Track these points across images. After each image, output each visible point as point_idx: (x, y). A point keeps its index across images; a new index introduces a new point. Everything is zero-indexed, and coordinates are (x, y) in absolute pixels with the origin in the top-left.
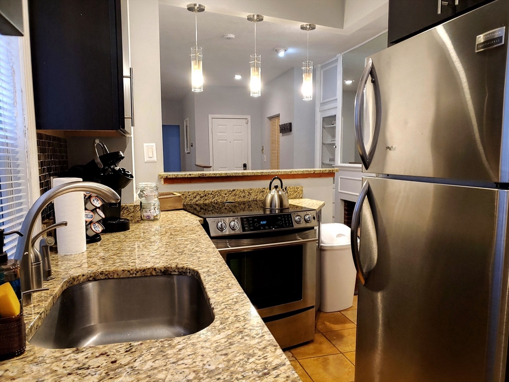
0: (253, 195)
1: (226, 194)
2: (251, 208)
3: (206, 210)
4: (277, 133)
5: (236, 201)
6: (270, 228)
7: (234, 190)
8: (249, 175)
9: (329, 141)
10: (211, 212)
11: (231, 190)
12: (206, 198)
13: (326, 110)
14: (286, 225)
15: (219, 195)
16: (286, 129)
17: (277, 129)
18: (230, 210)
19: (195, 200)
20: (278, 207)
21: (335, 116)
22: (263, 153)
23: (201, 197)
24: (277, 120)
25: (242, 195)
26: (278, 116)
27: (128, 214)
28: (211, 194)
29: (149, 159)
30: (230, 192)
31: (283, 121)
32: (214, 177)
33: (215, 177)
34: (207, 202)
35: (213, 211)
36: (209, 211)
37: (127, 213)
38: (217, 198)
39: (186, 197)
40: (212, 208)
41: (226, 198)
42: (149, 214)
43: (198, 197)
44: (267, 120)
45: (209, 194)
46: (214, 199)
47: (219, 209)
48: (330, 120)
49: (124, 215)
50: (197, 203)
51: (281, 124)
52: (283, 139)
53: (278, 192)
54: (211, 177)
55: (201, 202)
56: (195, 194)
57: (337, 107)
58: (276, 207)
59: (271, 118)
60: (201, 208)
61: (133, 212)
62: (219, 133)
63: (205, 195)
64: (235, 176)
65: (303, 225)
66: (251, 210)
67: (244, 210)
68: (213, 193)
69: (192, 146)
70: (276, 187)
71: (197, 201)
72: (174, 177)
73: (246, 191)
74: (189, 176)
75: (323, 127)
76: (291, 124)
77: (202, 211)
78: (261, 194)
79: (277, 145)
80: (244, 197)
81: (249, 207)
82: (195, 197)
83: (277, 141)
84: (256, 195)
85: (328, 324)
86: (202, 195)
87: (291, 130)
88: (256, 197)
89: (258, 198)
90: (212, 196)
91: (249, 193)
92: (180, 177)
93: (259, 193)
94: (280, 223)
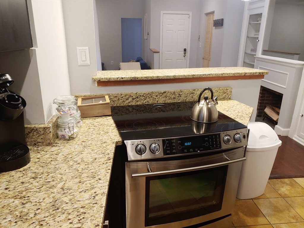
0: (183, 96)
1: (157, 96)
2: (180, 109)
3: (137, 110)
4: (211, 26)
5: (166, 102)
6: (194, 151)
7: (165, 92)
8: (181, 78)
9: (252, 35)
10: (143, 112)
11: (162, 92)
12: (138, 99)
13: (254, 9)
14: (213, 147)
15: (150, 97)
16: (219, 23)
17: (211, 23)
18: (160, 110)
19: (127, 101)
20: (206, 121)
21: (262, 14)
22: (199, 41)
23: (133, 99)
24: (212, 16)
25: (174, 96)
26: (213, 13)
27: (39, 136)
28: (143, 96)
29: (83, 63)
30: (161, 94)
31: (216, 17)
32: (145, 80)
33: (147, 80)
34: (139, 103)
35: (144, 111)
36: (141, 111)
37: (37, 134)
38: (148, 100)
39: (119, 99)
40: (143, 109)
41: (157, 99)
42: (63, 133)
43: (130, 99)
44: (204, 16)
45: (141, 96)
46: (145, 101)
47: (150, 109)
48: (256, 18)
49: (34, 137)
50: (130, 104)
51: (215, 19)
52: (215, 31)
53: (208, 104)
54: (143, 80)
55: (133, 104)
56: (127, 96)
57: (264, 7)
58: (203, 121)
59: (207, 14)
60: (133, 109)
61: (43, 134)
62: (168, 25)
63: (137, 97)
64: (167, 79)
65: (231, 145)
66: (180, 110)
67: (173, 110)
68: (144, 95)
69: (148, 34)
70: (206, 99)
71: (129, 102)
72: (106, 80)
73: (176, 93)
74: (121, 80)
75: (250, 23)
76: (222, 20)
77: (134, 111)
78: (191, 95)
79: (210, 36)
80: (174, 98)
81: (178, 108)
82: (127, 99)
83: (210, 32)
84: (186, 97)
85: (241, 214)
86: (134, 97)
87: (222, 25)
88: (186, 98)
89: (187, 100)
90: (143, 98)
91: (179, 95)
92: (112, 80)
93: (188, 95)
94: (207, 144)
